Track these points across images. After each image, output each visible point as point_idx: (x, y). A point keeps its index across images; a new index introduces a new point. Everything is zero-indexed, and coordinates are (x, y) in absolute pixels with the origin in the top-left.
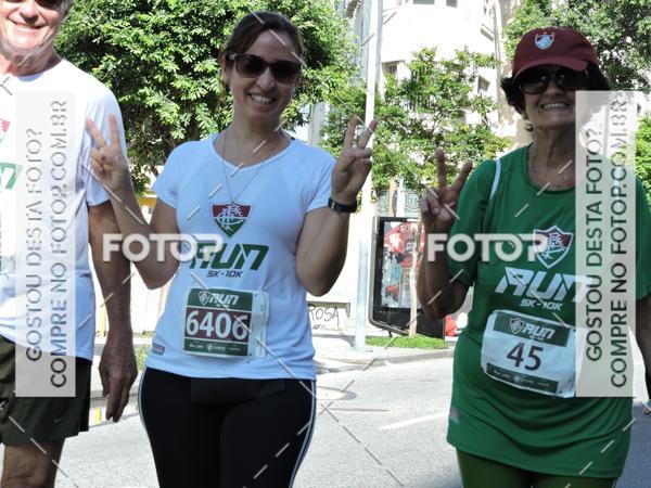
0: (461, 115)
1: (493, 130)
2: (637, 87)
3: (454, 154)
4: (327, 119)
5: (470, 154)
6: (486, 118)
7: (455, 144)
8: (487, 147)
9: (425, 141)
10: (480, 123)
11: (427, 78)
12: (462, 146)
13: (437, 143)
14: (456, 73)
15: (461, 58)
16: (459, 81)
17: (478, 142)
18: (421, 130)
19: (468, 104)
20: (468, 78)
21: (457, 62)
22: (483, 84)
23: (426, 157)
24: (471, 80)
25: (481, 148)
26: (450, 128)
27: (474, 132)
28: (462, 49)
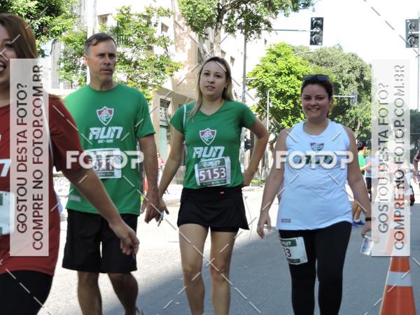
0: (150, 48)
1: (172, 57)
2: (263, 28)
3: (146, 74)
4: (62, 54)
5: (156, 74)
6: (167, 50)
7: (146, 68)
8: (167, 69)
9: (127, 66)
10: (163, 53)
11: (126, 25)
12: (151, 69)
13: (135, 67)
14: (145, 21)
15: (148, 12)
16: (147, 26)
17: (161, 66)
18: (124, 59)
19: (154, 41)
20: (153, 24)
21: (146, 14)
22: (164, 28)
23: (128, 77)
24: (155, 26)
25: (163, 70)
26: (143, 57)
27: (159, 60)
28: (148, 6)
